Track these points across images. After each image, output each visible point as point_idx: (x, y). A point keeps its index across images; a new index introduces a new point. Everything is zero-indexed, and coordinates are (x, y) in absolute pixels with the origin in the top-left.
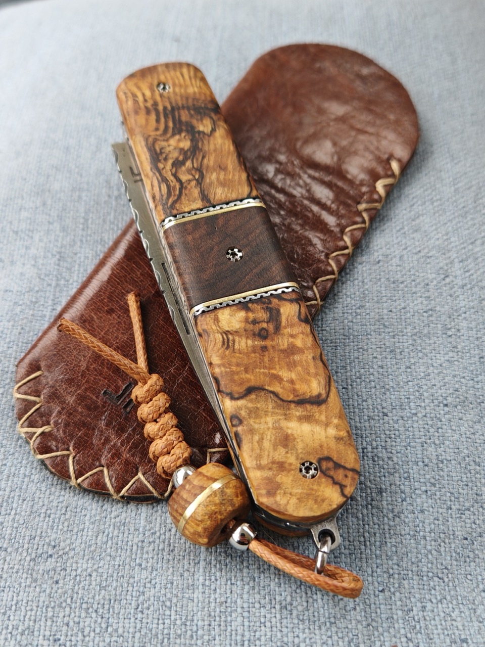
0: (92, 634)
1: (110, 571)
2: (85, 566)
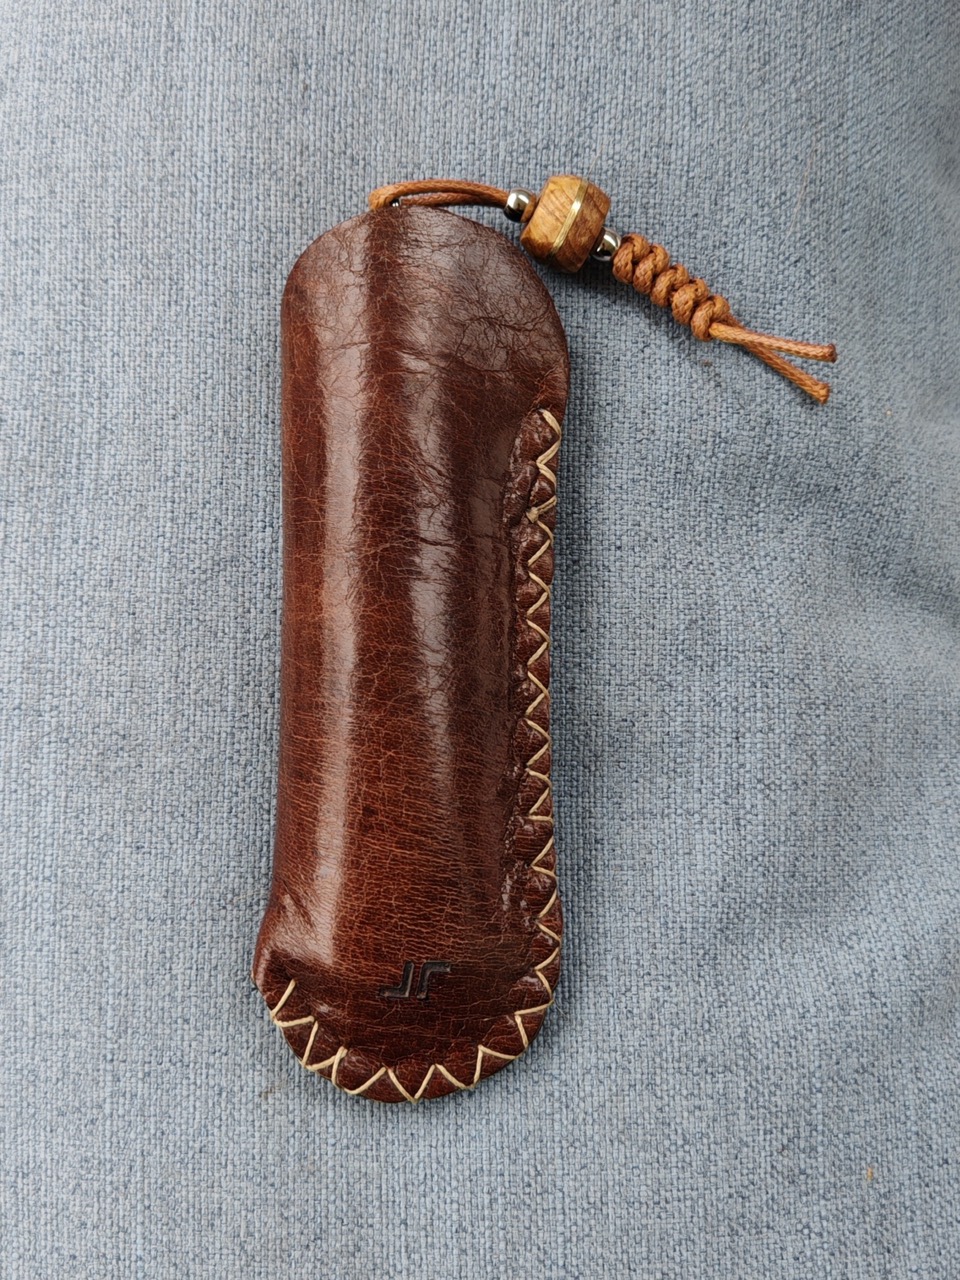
0: (180, 841)
1: (196, 766)
2: (164, 760)
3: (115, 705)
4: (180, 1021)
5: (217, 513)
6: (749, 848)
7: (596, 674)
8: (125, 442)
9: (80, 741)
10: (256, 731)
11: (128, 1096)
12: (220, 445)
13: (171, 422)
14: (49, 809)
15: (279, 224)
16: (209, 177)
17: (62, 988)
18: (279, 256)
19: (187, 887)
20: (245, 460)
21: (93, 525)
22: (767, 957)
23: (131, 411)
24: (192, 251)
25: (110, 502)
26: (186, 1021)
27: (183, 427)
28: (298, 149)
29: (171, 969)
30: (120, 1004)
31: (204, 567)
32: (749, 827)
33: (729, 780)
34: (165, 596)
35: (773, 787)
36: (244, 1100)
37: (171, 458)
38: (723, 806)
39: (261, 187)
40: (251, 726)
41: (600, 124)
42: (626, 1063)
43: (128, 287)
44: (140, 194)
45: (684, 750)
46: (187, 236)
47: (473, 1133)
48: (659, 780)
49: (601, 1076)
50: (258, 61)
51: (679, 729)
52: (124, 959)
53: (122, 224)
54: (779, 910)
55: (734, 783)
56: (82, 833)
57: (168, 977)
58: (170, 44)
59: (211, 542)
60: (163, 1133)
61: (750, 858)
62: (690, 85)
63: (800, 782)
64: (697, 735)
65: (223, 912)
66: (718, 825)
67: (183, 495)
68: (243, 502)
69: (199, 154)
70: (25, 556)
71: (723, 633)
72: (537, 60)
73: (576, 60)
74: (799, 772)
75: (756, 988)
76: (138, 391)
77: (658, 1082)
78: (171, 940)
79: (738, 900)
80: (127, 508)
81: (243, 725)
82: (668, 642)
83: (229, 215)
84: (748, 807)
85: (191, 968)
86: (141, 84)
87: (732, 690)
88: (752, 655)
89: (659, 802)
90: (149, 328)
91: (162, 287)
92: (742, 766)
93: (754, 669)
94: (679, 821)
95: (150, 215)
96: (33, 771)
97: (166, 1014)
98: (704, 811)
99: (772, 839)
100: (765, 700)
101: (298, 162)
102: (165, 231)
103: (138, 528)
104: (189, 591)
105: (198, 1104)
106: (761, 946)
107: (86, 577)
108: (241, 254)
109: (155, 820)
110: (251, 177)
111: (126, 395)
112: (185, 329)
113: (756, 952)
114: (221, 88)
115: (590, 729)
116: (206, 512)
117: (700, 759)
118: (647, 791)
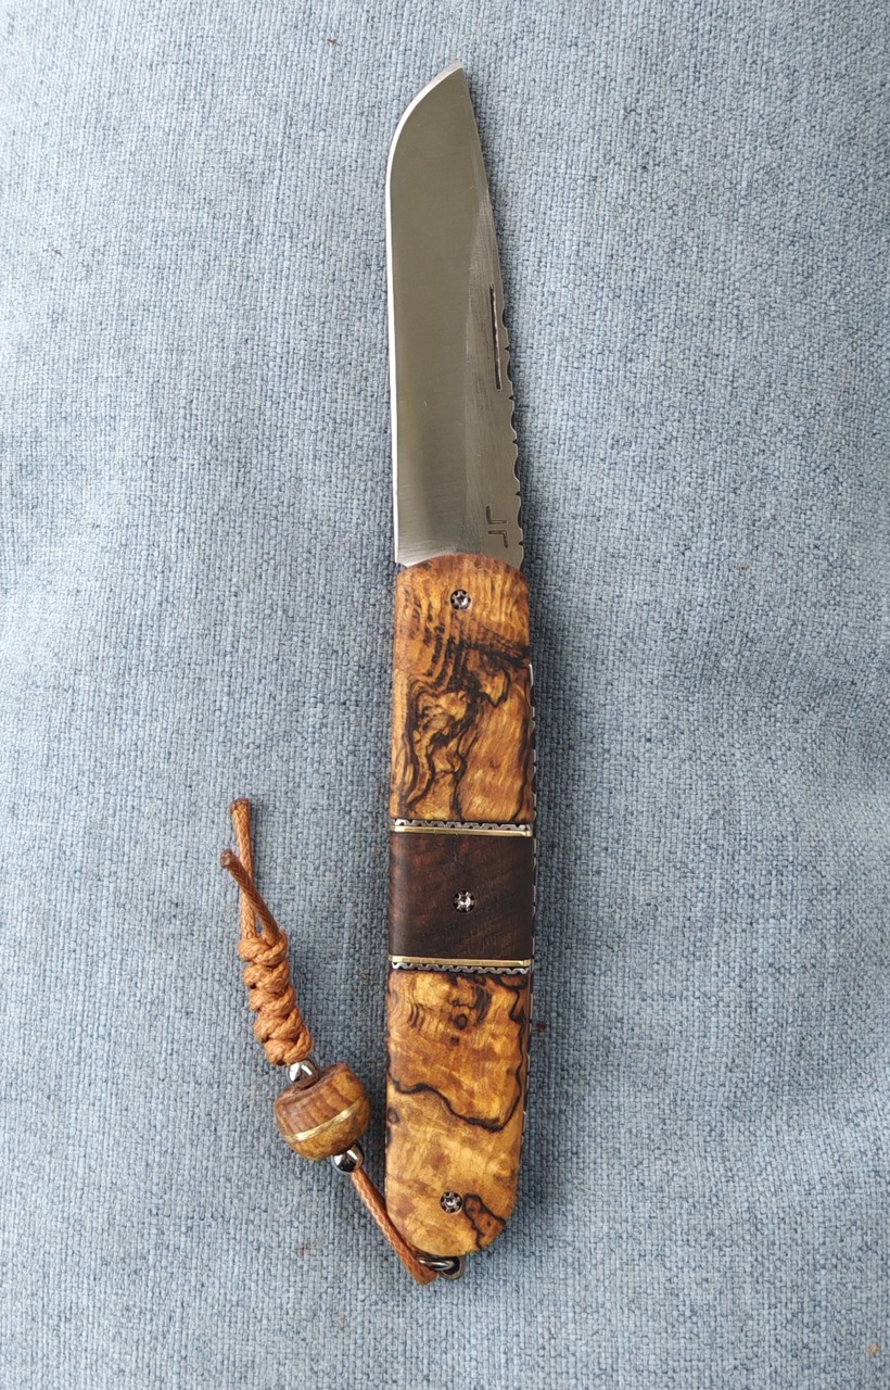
3: (170, 874)
4: (222, 1179)
5: (272, 688)
6: (759, 1029)
7: (622, 858)
8: (185, 616)
9: (136, 907)
10: (302, 902)
11: (171, 1248)
12: (279, 623)
13: (233, 598)
14: (106, 970)
15: (344, 415)
16: (281, 367)
17: (112, 1143)
18: (342, 446)
19: (233, 1053)
20: (301, 639)
21: (152, 697)
22: (774, 1134)
23: (194, 586)
24: (260, 437)
25: (170, 674)
26: (229, 1180)
27: (244, 604)
28: (367, 345)
29: (215, 1129)
30: (166, 1163)
31: (257, 742)
32: (760, 1010)
33: (743, 965)
34: (220, 770)
35: (782, 970)
36: (280, 1256)
37: (230, 634)
38: (738, 990)
39: (329, 380)
40: (297, 898)
41: (654, 332)
42: (637, 1234)
43: (196, 466)
44: (213, 379)
45: (704, 935)
46: (256, 422)
47: (491, 1294)
48: (679, 963)
49: (613, 1246)
50: (332, 261)
51: (699, 915)
52: (171, 1119)
53: (194, 406)
54: (787, 1088)
55: (748, 968)
56: (135, 995)
57: (212, 1138)
58: (248, 237)
59: (265, 716)
60: (203, 1285)
61: (758, 1040)
62: (737, 299)
63: (809, 966)
64: (716, 920)
65: (266, 1077)
66: (732, 1008)
67: (240, 670)
68: (297, 678)
69: (272, 344)
70: (89, 724)
71: (742, 823)
72: (596, 270)
73: (634, 271)
74: (808, 956)
75: (763, 1164)
76: (202, 567)
77: (668, 1254)
78: (217, 1102)
79: (746, 1080)
80: (186, 680)
81: (290, 897)
82: (692, 831)
83: (297, 405)
84: (760, 990)
85: (235, 1131)
86: (219, 274)
87: (750, 878)
88: (769, 845)
89: (679, 986)
90: (216, 508)
91: (230, 469)
92: (755, 950)
93: (771, 858)
94: (697, 1003)
95: (222, 399)
96: (91, 933)
97: (209, 1173)
98: (720, 994)
99: (780, 1020)
100: (780, 887)
101: (366, 359)
102: (236, 416)
103: (196, 702)
104: (243, 766)
105: (237, 1259)
106: (768, 1123)
107: (146, 749)
108: (306, 443)
109: (205, 987)
110: (320, 370)
111: (189, 571)
112: (251, 510)
113: (763, 1128)
114: (296, 283)
115: (615, 912)
116: (261, 687)
117: (718, 944)
118: (668, 973)
